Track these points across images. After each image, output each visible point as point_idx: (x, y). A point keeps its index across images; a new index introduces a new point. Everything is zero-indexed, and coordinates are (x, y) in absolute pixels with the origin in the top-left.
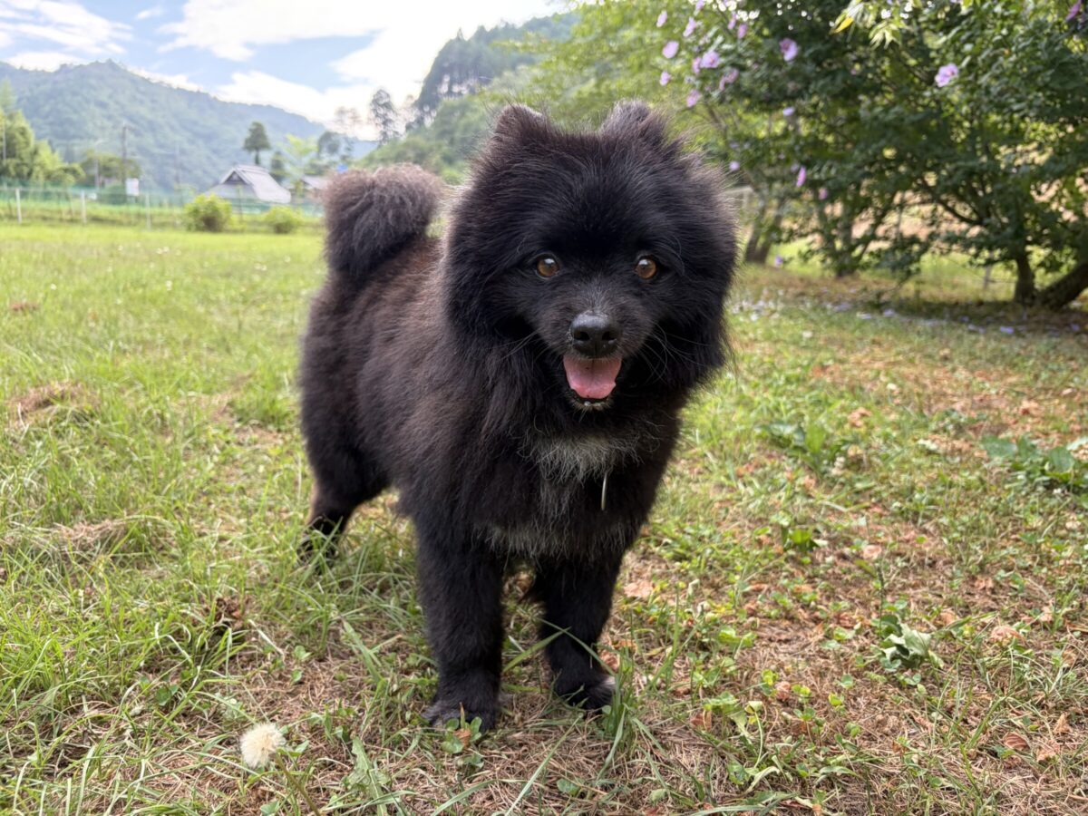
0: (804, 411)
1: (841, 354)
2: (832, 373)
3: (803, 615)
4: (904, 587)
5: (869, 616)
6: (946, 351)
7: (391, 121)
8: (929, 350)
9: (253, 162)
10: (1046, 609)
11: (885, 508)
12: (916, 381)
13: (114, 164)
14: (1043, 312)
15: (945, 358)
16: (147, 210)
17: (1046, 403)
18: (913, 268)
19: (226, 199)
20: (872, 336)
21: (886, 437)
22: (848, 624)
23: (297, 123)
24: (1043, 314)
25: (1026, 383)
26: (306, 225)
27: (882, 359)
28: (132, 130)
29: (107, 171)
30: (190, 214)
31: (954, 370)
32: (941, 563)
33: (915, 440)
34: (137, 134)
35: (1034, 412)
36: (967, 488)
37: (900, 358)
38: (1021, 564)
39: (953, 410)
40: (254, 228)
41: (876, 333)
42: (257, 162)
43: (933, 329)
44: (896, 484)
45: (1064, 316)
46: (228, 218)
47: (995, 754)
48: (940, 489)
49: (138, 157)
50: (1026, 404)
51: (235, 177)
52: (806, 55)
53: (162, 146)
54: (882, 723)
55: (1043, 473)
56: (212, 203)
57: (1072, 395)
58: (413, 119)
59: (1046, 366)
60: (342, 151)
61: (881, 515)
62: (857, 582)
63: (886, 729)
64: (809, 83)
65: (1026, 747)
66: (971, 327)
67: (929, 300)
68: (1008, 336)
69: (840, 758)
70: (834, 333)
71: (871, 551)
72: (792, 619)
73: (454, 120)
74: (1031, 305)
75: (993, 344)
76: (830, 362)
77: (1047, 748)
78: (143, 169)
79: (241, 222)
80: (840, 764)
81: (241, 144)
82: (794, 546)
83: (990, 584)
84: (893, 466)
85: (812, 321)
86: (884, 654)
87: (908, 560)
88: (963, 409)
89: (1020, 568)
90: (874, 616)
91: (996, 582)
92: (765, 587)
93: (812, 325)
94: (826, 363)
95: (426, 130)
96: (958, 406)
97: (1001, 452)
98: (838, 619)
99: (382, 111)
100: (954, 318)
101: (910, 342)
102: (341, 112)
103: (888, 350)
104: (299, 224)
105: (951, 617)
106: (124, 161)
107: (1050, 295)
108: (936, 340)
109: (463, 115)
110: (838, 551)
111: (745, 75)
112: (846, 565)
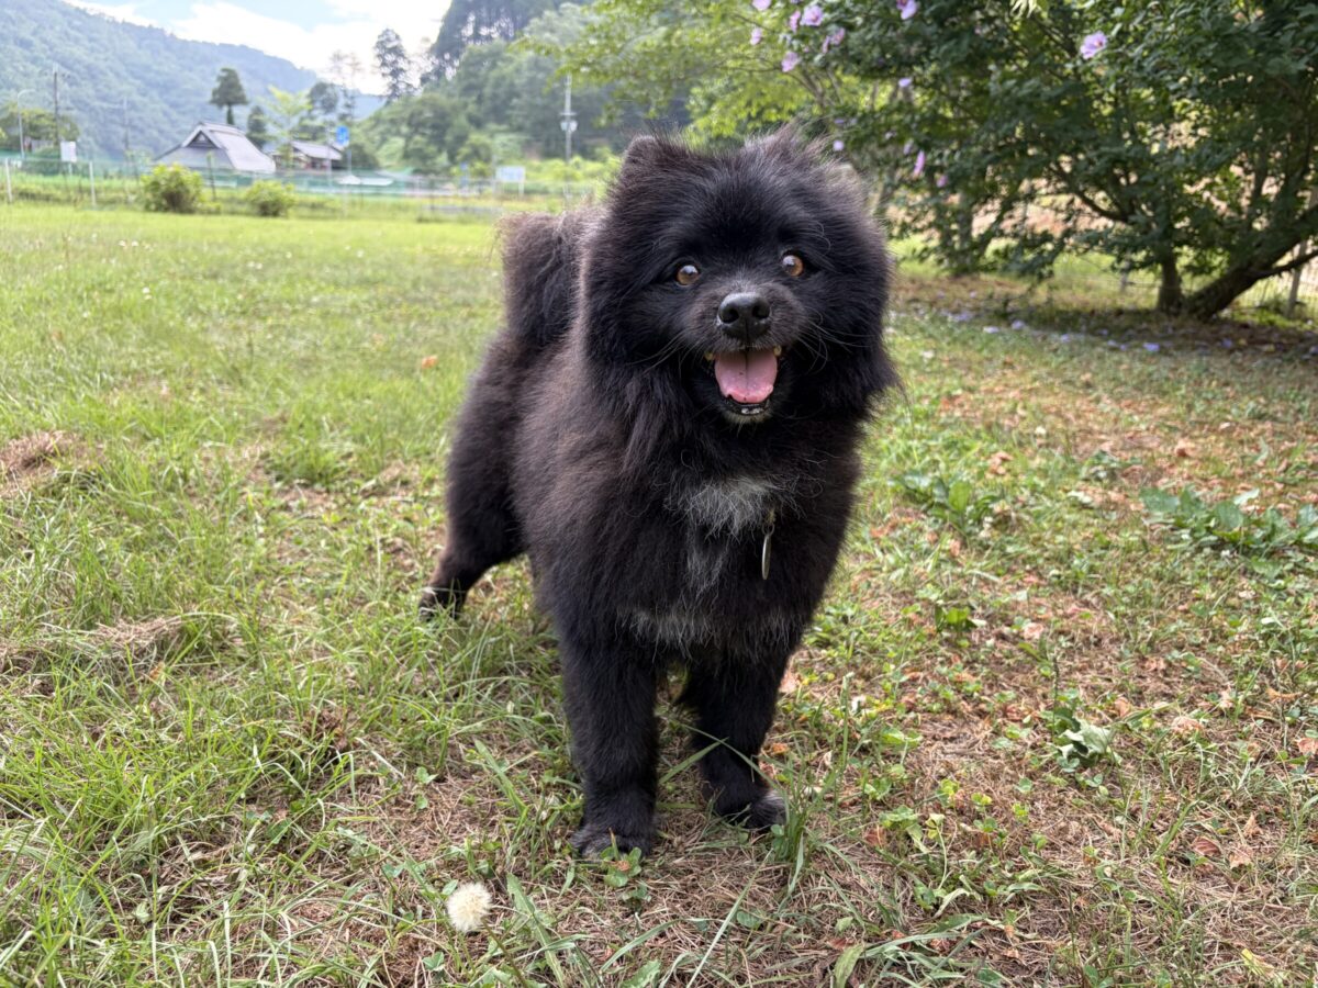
0: (937, 457)
1: (969, 380)
2: (961, 406)
3: (966, 707)
4: (1071, 670)
5: (1037, 707)
6: (1088, 376)
7: (402, 70)
8: (1069, 374)
9: (224, 120)
10: (1225, 694)
11: (1041, 577)
12: (1058, 414)
13: (44, 121)
14: (1191, 322)
15: (1088, 385)
16: (91, 183)
17: (1201, 440)
18: (1045, 271)
19: (193, 169)
20: (1003, 357)
21: (1034, 489)
22: (1016, 717)
23: (281, 70)
24: (1191, 326)
25: (1179, 416)
26: (302, 204)
27: (1016, 387)
28: (67, 79)
29: (34, 130)
30: (146, 189)
31: (1098, 400)
32: (1107, 641)
33: (1066, 491)
34: (72, 82)
35: (1190, 453)
36: (1128, 550)
37: (1037, 384)
38: (1193, 640)
39: (1104, 453)
40: (232, 208)
41: (1007, 353)
42: (230, 121)
43: (1071, 345)
44: (1049, 546)
45: (1214, 328)
46: (198, 193)
47: (1187, 862)
48: (1098, 552)
49: (74, 113)
50: (1182, 444)
51: (202, 138)
52: (927, 13)
53: (104, 99)
54: (1064, 830)
55: (1209, 531)
56: (176, 174)
57: (1229, 431)
58: (430, 69)
59: (1199, 395)
60: (341, 109)
61: (1038, 586)
62: (1019, 667)
63: (1069, 837)
64: (930, 48)
65: (1217, 852)
66: (1111, 343)
67: (1061, 307)
68: (1153, 355)
69: (1028, 873)
70: (959, 352)
71: (1032, 629)
72: (954, 713)
73: (483, 71)
74: (1176, 315)
75: (1138, 367)
76: (959, 392)
77: (1241, 854)
78: (81, 128)
79: (215, 199)
80: (1027, 880)
81: (209, 97)
82: (948, 626)
83: (1162, 666)
84: (1045, 525)
85: (931, 336)
86: (1060, 752)
87: (1073, 640)
88: (1113, 450)
89: (1192, 645)
90: (1042, 706)
91: (1170, 664)
92: (921, 675)
93: (932, 343)
94: (954, 393)
95: (447, 83)
96: (1106, 447)
97: (1161, 506)
98: (1005, 712)
99: (390, 58)
100: (1092, 332)
101: (1046, 364)
102: (337, 57)
103: (1023, 373)
104: (291, 204)
105: (1123, 704)
106: (56, 118)
107: (1199, 303)
108: (1075, 360)
109: (494, 65)
110: (996, 630)
111: (854, 36)
112: (1007, 647)
